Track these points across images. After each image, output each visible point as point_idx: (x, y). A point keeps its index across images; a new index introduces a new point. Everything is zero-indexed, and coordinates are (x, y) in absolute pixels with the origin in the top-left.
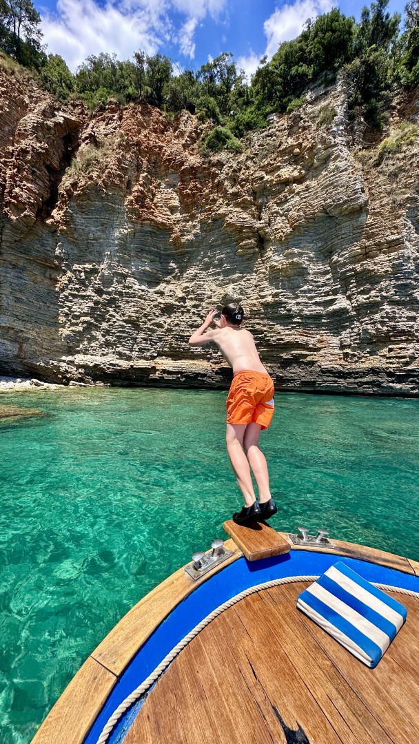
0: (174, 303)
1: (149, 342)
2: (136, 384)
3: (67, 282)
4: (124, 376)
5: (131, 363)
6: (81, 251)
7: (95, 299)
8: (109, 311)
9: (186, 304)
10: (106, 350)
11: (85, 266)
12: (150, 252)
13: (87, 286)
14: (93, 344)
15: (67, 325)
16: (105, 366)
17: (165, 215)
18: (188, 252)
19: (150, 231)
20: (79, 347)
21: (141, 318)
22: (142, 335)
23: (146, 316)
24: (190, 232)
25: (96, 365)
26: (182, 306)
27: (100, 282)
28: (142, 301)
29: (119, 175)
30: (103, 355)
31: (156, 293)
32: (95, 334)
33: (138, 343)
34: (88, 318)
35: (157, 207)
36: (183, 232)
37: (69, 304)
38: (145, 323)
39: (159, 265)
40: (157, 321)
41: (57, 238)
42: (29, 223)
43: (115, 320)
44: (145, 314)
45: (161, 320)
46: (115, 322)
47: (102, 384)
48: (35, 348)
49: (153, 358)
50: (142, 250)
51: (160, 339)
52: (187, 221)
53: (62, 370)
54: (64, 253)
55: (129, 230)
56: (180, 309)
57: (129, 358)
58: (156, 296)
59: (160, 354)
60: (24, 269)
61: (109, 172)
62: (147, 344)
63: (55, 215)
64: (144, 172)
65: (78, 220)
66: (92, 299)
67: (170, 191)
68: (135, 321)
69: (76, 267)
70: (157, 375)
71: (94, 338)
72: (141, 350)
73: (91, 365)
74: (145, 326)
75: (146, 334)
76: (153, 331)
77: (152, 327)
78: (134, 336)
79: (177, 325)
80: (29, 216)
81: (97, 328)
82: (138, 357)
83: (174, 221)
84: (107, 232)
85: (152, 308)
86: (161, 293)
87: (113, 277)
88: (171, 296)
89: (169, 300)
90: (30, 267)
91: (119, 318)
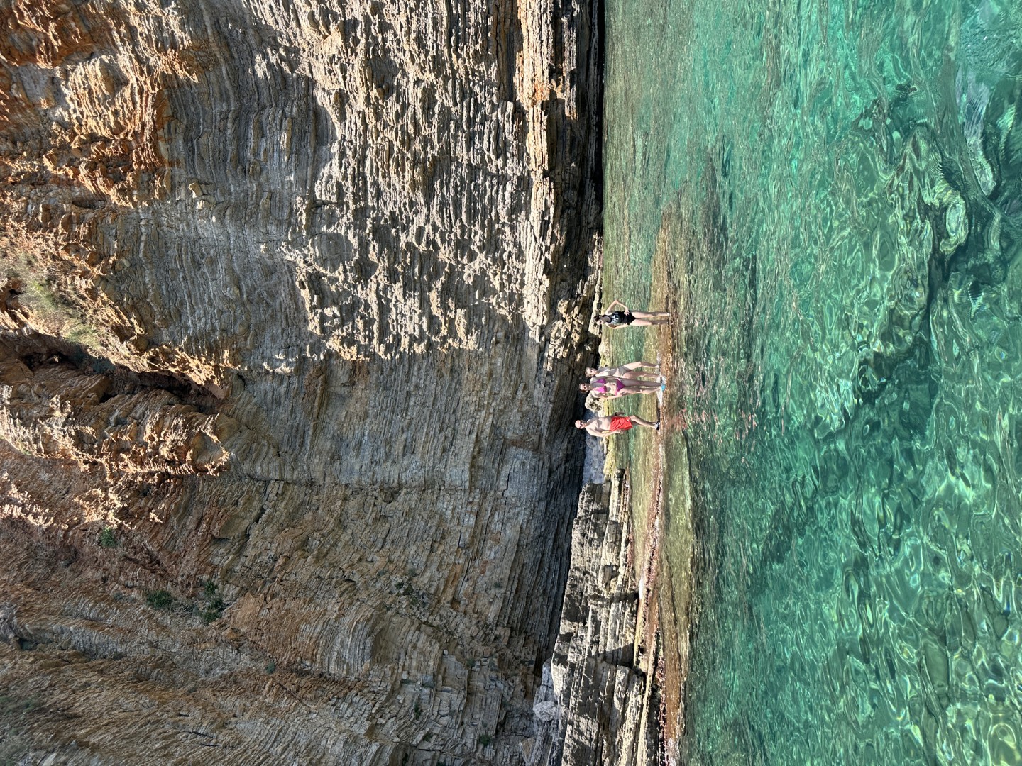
0: (361, 56)
1: (477, 128)
2: (591, 163)
3: (354, 349)
4: (572, 196)
5: (537, 177)
6: (273, 317)
7: (383, 280)
8: (409, 244)
9: (360, 18)
10: (509, 248)
11: (308, 306)
12: (240, 139)
13: (356, 302)
14: (496, 283)
15: (456, 345)
16: (548, 249)
17: (134, 103)
18: (216, 24)
19: (186, 142)
20: (504, 318)
21: (415, 154)
22: (460, 150)
23: (407, 142)
24: (157, 18)
25: (548, 270)
26: (367, 32)
27: (341, 269)
28: (370, 154)
29: (68, 225)
30: (520, 255)
31: (342, 117)
32: (470, 281)
33: (483, 159)
34: (434, 296)
35: (119, 128)
36: (165, 43)
37: (405, 342)
38: (426, 141)
39: (269, 111)
40: (418, 104)
41: (254, 373)
42: (230, 426)
43: (428, 228)
44: (403, 143)
45: (413, 95)
46: (435, 228)
47: (596, 253)
48: (514, 415)
49: (519, 113)
50: (239, 161)
51: (467, 94)
52: (132, 30)
53: (562, 353)
54: (286, 355)
55: (194, 196)
56: (375, 39)
57: (524, 183)
58: (352, 116)
59: (508, 92)
60: (338, 439)
61: (66, 249)
62: (481, 134)
63: (203, 377)
64: (43, 167)
65: (202, 324)
66: (385, 287)
67: (69, 93)
68: (425, 169)
69: (313, 327)
70: (566, 95)
71: (481, 280)
72: (500, 152)
73: (547, 282)
74: (435, 142)
75: (455, 137)
76: (446, 117)
77: (435, 121)
78: (464, 171)
79: (420, 41)
81: (454, 274)
82: (521, 158)
83: (142, 73)
84: (212, 252)
85: (385, 125)
86: (342, 99)
87: (321, 234)
88: (344, 70)
89: (357, 75)
90: (333, 426)
91: (422, 217)
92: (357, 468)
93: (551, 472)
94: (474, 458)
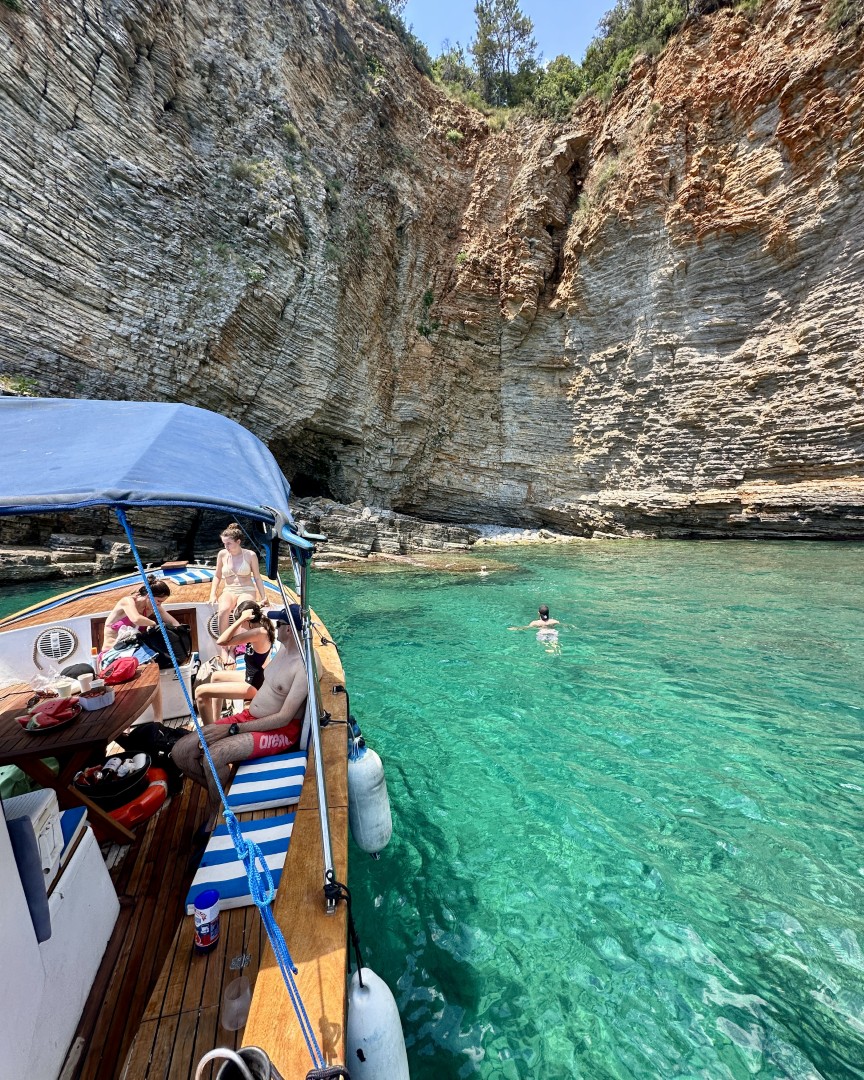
0: (781, 370)
1: (724, 456)
2: (702, 532)
3: (582, 384)
4: (680, 519)
5: (691, 497)
6: (600, 330)
7: (623, 399)
8: (647, 414)
9: (807, 366)
10: (646, 480)
11: (606, 352)
12: (721, 287)
13: (610, 383)
14: (625, 472)
15: (586, 449)
16: (645, 505)
17: (748, 205)
18: (809, 256)
19: (717, 250)
20: (604, 478)
21: (707, 414)
22: (710, 445)
23: (715, 408)
24: (813, 210)
25: (632, 505)
26: (798, 373)
27: (630, 371)
28: (708, 383)
29: (654, 180)
30: (642, 487)
31: (737, 360)
32: (626, 456)
33: (704, 460)
34: (616, 433)
35: (729, 197)
36: (791, 221)
37: (586, 416)
38: (715, 421)
39: (742, 305)
40: (741, 414)
41: (566, 323)
42: (529, 316)
43: (659, 426)
44: (714, 405)
45: (749, 410)
46: (658, 431)
47: (642, 535)
48: (546, 487)
49: (734, 483)
50: (704, 290)
51: (749, 447)
52: (805, 190)
53: (582, 515)
54: (577, 342)
55: (676, 265)
56: (792, 378)
57: (687, 488)
58: (736, 367)
59: (749, 475)
60: (527, 382)
62: (720, 459)
63: (561, 292)
64: (700, 146)
65: (593, 285)
66: (620, 401)
67: (758, 151)
68: (696, 422)
69: (594, 357)
70: (744, 515)
71: (626, 462)
72: (709, 472)
73: (623, 505)
74: (716, 428)
75: (719, 441)
76: (733, 433)
77: (729, 426)
78: (696, 448)
79: (788, 412)
80: (528, 307)
81: (630, 444)
82: (704, 486)
83: (771, 206)
84: (638, 284)
85: (728, 392)
86: (748, 359)
87: (652, 355)
88: (770, 358)
89: (766, 368)
90: (534, 377)
91: (666, 422)
92: (510, 395)
93: (515, 510)
94: (520, 464)
